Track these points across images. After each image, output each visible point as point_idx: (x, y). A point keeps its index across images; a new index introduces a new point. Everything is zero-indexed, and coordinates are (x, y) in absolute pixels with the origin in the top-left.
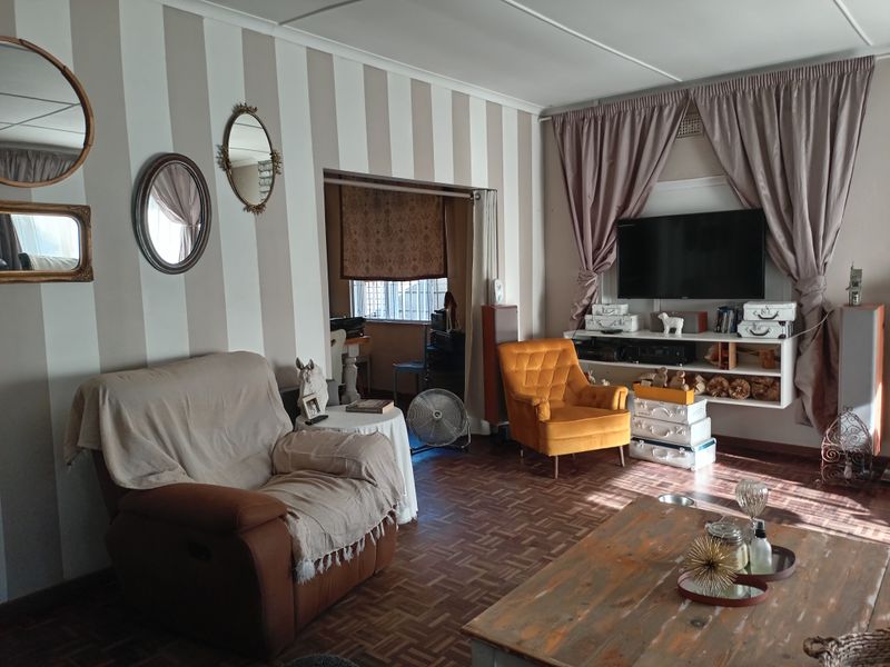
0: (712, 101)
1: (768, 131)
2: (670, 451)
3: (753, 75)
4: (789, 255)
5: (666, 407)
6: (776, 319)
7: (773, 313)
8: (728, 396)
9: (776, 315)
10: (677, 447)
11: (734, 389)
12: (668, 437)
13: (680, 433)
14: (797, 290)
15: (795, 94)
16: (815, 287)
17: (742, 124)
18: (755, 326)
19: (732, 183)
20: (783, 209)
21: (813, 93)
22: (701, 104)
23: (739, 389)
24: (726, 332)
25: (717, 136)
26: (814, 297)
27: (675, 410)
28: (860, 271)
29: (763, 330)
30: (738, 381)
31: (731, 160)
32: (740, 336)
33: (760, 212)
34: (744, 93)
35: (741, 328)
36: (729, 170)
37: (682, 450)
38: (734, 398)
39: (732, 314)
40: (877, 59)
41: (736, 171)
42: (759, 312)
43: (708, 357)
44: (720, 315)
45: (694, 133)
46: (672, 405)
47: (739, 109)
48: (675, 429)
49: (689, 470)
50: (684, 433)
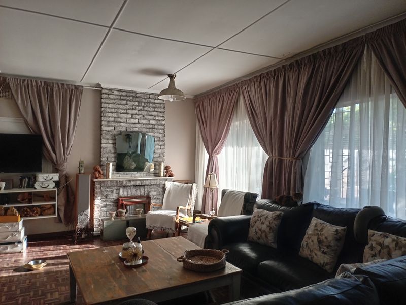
0: (17, 85)
1: (44, 104)
2: (9, 246)
3: (37, 80)
4: (53, 155)
5: (7, 225)
6: (52, 180)
7: (51, 178)
8: (31, 216)
9: (52, 178)
10: (13, 243)
11: (33, 212)
12: (9, 239)
13: (15, 236)
14: (56, 169)
15: (55, 92)
16: (64, 167)
17: (32, 98)
18: (42, 184)
19: (27, 123)
20: (50, 136)
21: (62, 94)
22: (11, 86)
23: (35, 212)
24: (24, 188)
25: (20, 102)
26: (63, 171)
27: (12, 226)
28: (83, 161)
29: (46, 185)
30: (35, 209)
31: (27, 112)
32: (35, 188)
33: (41, 136)
34: (32, 86)
35: (36, 185)
36: (25, 116)
37: (16, 244)
38: (33, 216)
39: (27, 179)
40: (84, 87)
41: (29, 117)
42: (45, 178)
43: (19, 200)
44: (21, 180)
45: (7, 97)
46: (10, 223)
47: (30, 92)
48: (12, 235)
49: (20, 252)
50: (17, 236)
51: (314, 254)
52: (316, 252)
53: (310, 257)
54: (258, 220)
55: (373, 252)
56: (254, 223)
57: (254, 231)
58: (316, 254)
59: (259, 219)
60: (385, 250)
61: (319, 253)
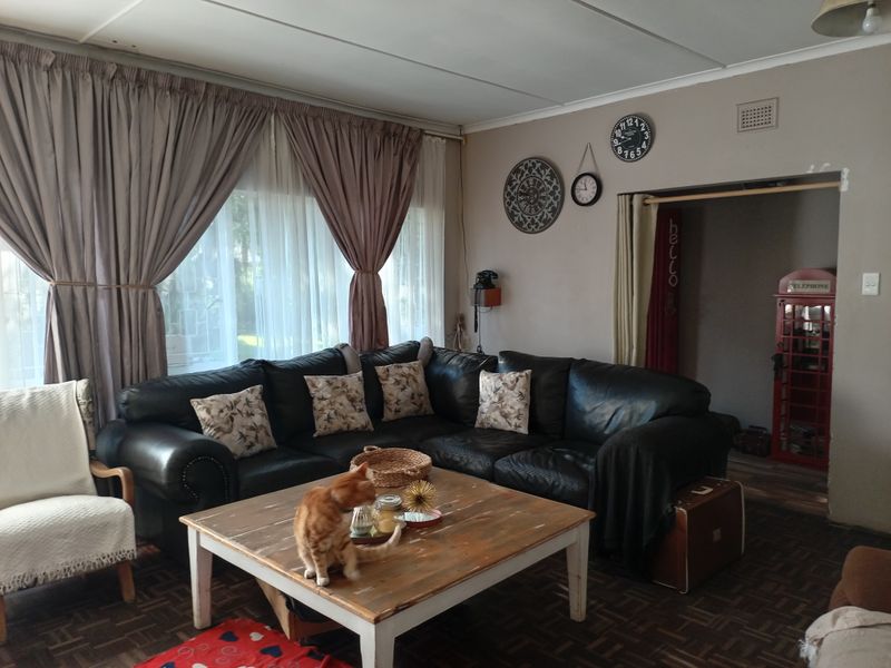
51: (350, 419)
52: (352, 415)
53: (345, 428)
54: (235, 414)
55: (401, 386)
56: (227, 422)
57: (239, 436)
58: (353, 418)
59: (235, 411)
60: (410, 380)
61: (356, 415)
